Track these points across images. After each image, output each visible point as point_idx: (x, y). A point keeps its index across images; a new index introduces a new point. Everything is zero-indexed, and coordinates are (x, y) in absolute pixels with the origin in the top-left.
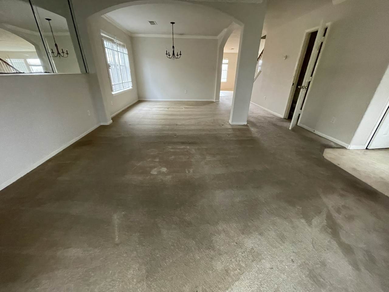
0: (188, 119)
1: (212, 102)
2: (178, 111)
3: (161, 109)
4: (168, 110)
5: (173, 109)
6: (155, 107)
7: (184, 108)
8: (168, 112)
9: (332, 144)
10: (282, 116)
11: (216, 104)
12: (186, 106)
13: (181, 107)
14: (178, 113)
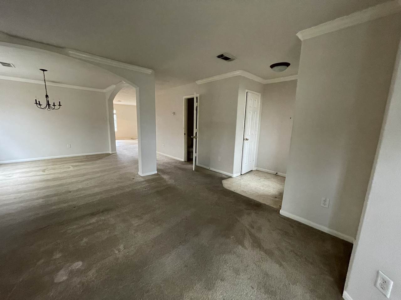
0: (84, 181)
1: (109, 155)
2: (63, 172)
3: (30, 174)
4: (45, 173)
5: (53, 172)
6: (16, 173)
7: (72, 166)
8: (45, 176)
9: (224, 176)
10: (182, 160)
11: (114, 155)
12: (75, 164)
13: (66, 166)
14: (65, 175)
